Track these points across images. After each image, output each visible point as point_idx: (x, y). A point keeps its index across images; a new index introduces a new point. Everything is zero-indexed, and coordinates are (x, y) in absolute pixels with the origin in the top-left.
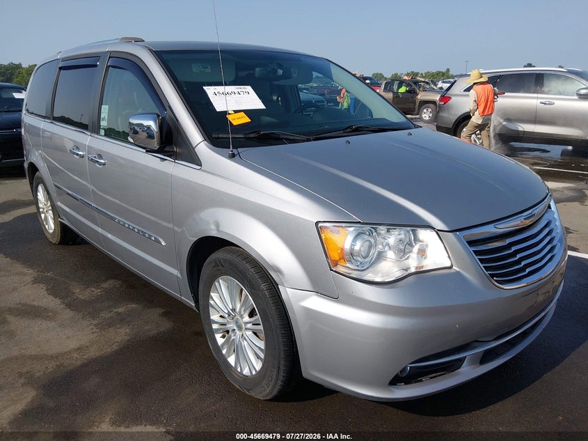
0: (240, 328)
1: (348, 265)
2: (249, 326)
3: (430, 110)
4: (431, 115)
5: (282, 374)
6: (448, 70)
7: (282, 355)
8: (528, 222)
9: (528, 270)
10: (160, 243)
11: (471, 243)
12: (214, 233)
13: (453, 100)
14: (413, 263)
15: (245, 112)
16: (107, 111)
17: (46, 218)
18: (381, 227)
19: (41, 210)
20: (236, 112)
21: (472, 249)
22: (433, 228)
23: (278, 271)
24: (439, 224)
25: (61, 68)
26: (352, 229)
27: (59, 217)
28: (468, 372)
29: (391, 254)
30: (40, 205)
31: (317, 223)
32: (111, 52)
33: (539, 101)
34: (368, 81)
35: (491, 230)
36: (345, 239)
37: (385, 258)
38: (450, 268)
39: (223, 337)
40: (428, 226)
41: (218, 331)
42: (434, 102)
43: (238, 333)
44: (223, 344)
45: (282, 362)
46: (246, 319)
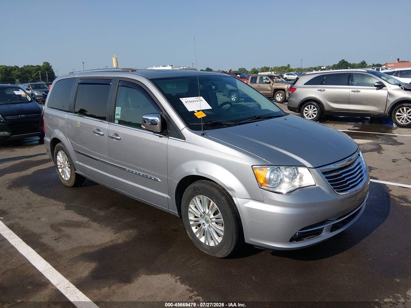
0: (207, 222)
1: (268, 185)
2: (214, 220)
3: (281, 95)
4: (282, 98)
5: (234, 242)
6: (289, 65)
7: (234, 232)
8: (349, 163)
9: (350, 186)
10: (157, 181)
11: (324, 173)
12: (195, 173)
13: (298, 90)
14: (297, 184)
15: (203, 111)
16: (120, 110)
17: (63, 171)
18: (281, 167)
19: (59, 167)
20: (198, 111)
21: (324, 176)
22: (306, 167)
23: (232, 190)
24: (309, 165)
25: (79, 84)
26: (269, 168)
27: (75, 170)
28: (325, 235)
29: (286, 180)
30: (59, 164)
31: (252, 166)
32: (120, 78)
33: (351, 90)
34: (238, 76)
35: (332, 167)
36: (266, 173)
37: (284, 182)
38: (315, 185)
39: (196, 228)
40: (303, 166)
41: (193, 225)
42: (283, 90)
43: (207, 225)
44: (197, 232)
45: (234, 236)
46: (212, 216)
